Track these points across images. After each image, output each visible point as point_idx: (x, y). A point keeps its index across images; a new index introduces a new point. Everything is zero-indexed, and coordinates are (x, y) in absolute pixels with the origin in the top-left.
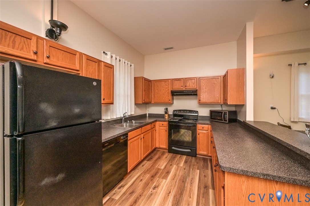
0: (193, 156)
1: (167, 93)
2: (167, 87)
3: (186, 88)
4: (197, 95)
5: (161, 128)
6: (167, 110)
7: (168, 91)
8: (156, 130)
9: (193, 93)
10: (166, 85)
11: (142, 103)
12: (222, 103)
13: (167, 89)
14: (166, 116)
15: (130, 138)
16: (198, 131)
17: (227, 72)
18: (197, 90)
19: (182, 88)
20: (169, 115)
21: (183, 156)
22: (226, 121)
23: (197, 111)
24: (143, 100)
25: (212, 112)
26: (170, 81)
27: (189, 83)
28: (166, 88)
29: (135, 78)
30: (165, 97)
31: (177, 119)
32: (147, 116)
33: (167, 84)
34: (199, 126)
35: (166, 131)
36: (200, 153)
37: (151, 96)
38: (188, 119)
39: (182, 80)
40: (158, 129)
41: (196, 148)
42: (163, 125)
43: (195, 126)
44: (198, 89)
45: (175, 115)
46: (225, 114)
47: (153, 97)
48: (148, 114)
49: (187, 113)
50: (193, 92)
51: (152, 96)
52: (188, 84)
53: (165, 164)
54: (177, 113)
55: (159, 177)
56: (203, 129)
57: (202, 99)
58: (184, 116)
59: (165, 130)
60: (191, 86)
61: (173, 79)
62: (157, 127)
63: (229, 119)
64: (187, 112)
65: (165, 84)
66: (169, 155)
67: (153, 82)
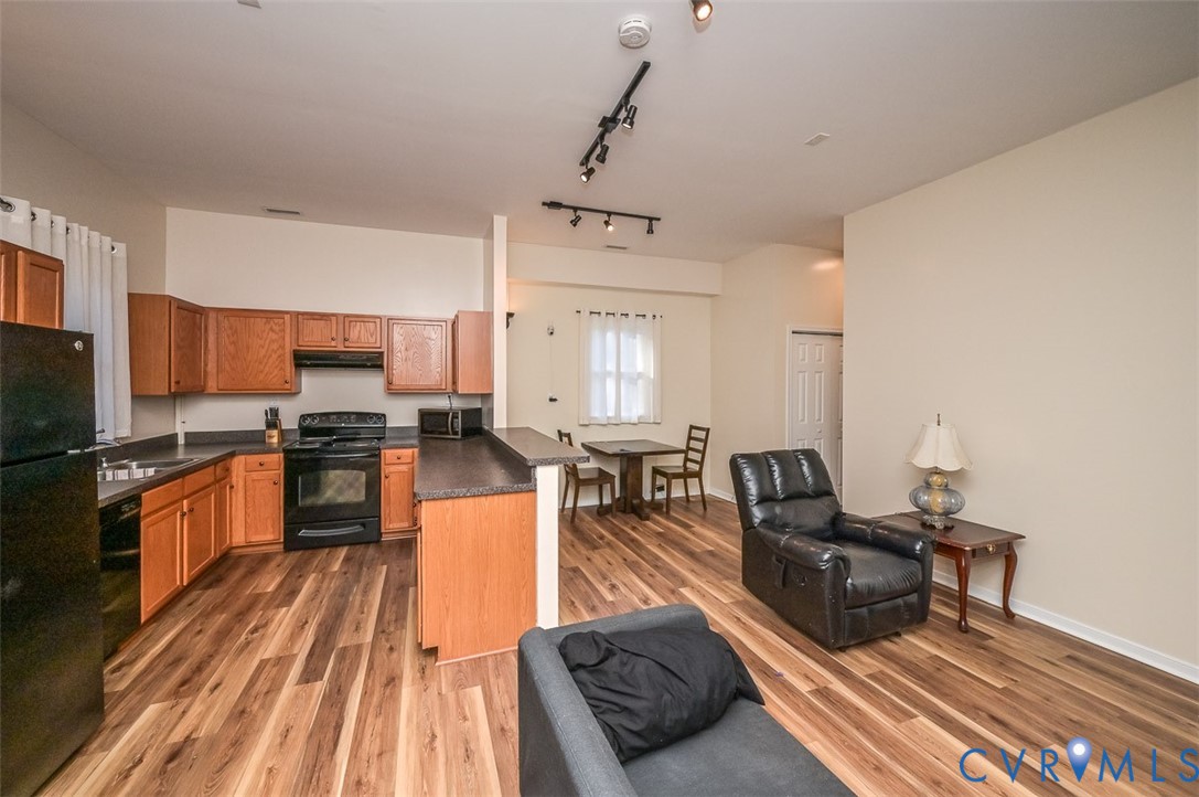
0: (369, 543)
1: (275, 356)
2: (275, 336)
3: (347, 344)
4: (381, 367)
5: (255, 475)
6: (277, 415)
7: (279, 353)
8: (232, 487)
9: (372, 362)
10: (271, 329)
11: (167, 393)
12: (450, 390)
13: (275, 346)
14: (270, 437)
15: (148, 510)
16: (385, 470)
17: (457, 316)
18: (382, 353)
19: (333, 344)
20: (282, 433)
21: (339, 549)
22: (456, 433)
23: (384, 415)
24: (173, 384)
25: (425, 415)
26: (287, 317)
27: (356, 332)
28: (273, 341)
29: (131, 296)
30: (267, 369)
31: (315, 443)
32: (181, 441)
33: (276, 328)
34: (388, 455)
35: (275, 483)
36: (391, 526)
37: (206, 365)
38: (353, 440)
39: (334, 319)
40: (241, 483)
41: (380, 517)
42: (261, 465)
43: (375, 454)
44: (384, 349)
45: (306, 431)
46: (455, 416)
47: (215, 371)
48: (186, 433)
49: (350, 422)
50: (368, 359)
51: (209, 366)
52: (354, 335)
53: (278, 579)
54: (316, 423)
55: (265, 609)
56: (398, 461)
57: (396, 381)
58: (343, 431)
59: (272, 482)
60: (362, 339)
61: (298, 313)
62: (234, 474)
63: (463, 429)
64: (349, 418)
65: (268, 327)
66: (286, 557)
67: (212, 315)
